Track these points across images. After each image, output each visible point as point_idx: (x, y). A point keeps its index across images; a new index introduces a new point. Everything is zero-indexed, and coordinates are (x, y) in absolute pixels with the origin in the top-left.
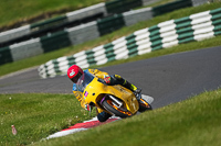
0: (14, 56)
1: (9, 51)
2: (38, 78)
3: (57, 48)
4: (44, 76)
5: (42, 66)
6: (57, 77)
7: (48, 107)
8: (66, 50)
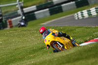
0: (64, 9)
1: (61, 7)
2: (74, 19)
3: (83, 6)
4: (77, 19)
5: (76, 14)
6: (82, 19)
7: (78, 32)
8: (86, 7)
